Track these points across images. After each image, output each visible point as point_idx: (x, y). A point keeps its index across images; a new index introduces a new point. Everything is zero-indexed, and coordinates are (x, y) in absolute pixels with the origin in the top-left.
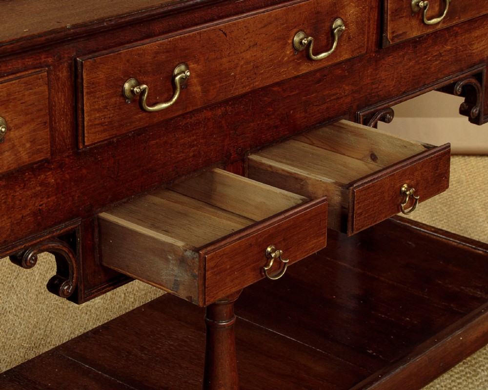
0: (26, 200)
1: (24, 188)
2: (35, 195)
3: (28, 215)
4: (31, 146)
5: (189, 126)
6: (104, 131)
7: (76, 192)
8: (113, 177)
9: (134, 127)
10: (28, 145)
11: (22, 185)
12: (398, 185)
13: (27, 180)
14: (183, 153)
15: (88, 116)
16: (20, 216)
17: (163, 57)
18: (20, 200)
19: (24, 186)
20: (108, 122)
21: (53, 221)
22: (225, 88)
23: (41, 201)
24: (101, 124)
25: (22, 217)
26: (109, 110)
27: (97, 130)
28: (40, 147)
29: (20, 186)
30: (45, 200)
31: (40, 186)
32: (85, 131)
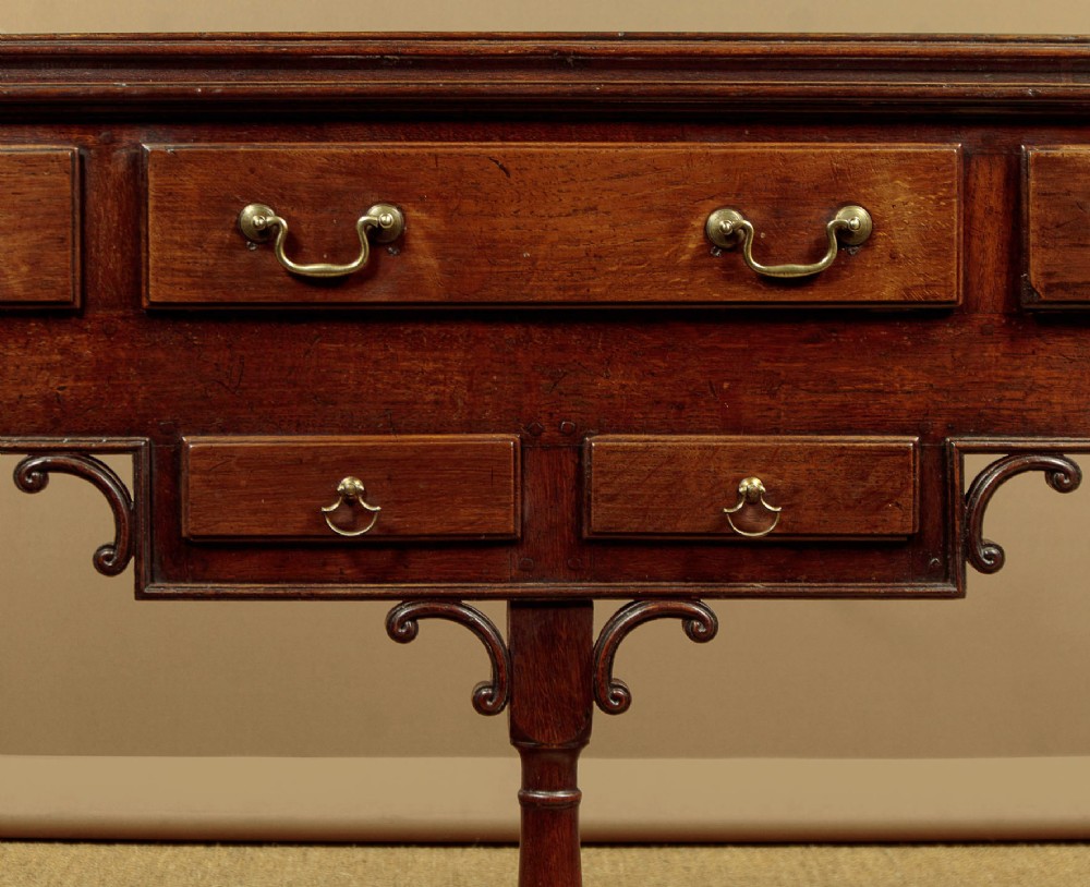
0: (30, 370)
1: (25, 348)
2: (50, 367)
3: (32, 397)
4: (30, 271)
5: (425, 340)
6: (194, 286)
7: (140, 387)
8: (227, 384)
9: (266, 298)
10: (24, 269)
11: (22, 341)
12: (732, 474)
13: (33, 336)
14: (409, 388)
15: (158, 250)
16: (15, 395)
17: (339, 182)
18: (18, 367)
19: (27, 343)
20: (202, 271)
21: (86, 425)
22: (507, 279)
23: (61, 382)
24: (188, 273)
25: (21, 396)
26: (205, 251)
27: (176, 280)
28: (50, 278)
29: (16, 341)
30: (70, 383)
31: (62, 354)
32: (151, 276)
